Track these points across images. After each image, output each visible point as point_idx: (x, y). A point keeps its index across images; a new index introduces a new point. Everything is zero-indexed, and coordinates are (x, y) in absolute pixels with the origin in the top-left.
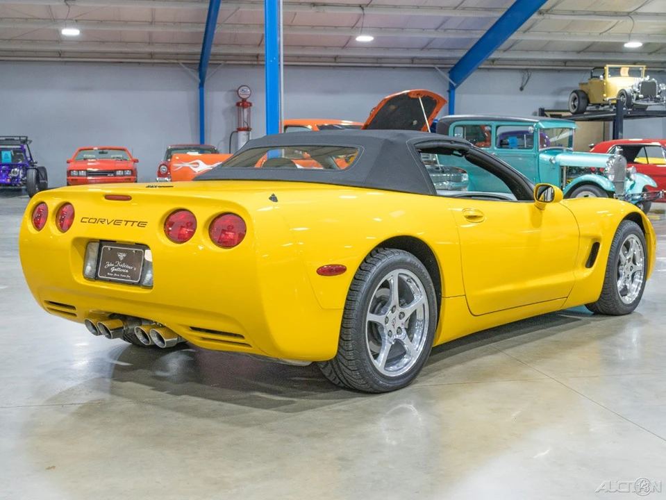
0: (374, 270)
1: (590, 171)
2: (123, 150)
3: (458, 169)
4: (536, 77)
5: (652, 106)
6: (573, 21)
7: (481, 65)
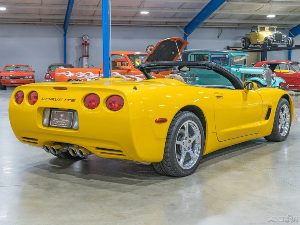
0: (179, 121)
1: (255, 76)
2: (27, 66)
3: (194, 75)
4: (225, 31)
5: (280, 45)
6: (243, 4)
7: (199, 25)
